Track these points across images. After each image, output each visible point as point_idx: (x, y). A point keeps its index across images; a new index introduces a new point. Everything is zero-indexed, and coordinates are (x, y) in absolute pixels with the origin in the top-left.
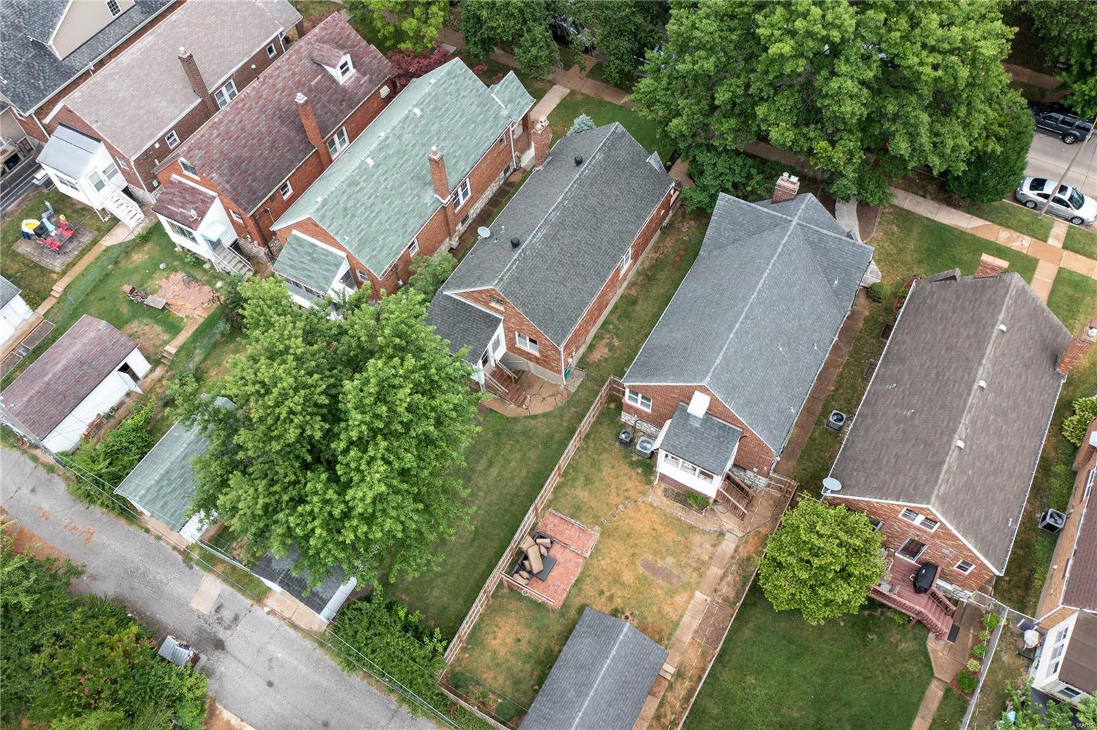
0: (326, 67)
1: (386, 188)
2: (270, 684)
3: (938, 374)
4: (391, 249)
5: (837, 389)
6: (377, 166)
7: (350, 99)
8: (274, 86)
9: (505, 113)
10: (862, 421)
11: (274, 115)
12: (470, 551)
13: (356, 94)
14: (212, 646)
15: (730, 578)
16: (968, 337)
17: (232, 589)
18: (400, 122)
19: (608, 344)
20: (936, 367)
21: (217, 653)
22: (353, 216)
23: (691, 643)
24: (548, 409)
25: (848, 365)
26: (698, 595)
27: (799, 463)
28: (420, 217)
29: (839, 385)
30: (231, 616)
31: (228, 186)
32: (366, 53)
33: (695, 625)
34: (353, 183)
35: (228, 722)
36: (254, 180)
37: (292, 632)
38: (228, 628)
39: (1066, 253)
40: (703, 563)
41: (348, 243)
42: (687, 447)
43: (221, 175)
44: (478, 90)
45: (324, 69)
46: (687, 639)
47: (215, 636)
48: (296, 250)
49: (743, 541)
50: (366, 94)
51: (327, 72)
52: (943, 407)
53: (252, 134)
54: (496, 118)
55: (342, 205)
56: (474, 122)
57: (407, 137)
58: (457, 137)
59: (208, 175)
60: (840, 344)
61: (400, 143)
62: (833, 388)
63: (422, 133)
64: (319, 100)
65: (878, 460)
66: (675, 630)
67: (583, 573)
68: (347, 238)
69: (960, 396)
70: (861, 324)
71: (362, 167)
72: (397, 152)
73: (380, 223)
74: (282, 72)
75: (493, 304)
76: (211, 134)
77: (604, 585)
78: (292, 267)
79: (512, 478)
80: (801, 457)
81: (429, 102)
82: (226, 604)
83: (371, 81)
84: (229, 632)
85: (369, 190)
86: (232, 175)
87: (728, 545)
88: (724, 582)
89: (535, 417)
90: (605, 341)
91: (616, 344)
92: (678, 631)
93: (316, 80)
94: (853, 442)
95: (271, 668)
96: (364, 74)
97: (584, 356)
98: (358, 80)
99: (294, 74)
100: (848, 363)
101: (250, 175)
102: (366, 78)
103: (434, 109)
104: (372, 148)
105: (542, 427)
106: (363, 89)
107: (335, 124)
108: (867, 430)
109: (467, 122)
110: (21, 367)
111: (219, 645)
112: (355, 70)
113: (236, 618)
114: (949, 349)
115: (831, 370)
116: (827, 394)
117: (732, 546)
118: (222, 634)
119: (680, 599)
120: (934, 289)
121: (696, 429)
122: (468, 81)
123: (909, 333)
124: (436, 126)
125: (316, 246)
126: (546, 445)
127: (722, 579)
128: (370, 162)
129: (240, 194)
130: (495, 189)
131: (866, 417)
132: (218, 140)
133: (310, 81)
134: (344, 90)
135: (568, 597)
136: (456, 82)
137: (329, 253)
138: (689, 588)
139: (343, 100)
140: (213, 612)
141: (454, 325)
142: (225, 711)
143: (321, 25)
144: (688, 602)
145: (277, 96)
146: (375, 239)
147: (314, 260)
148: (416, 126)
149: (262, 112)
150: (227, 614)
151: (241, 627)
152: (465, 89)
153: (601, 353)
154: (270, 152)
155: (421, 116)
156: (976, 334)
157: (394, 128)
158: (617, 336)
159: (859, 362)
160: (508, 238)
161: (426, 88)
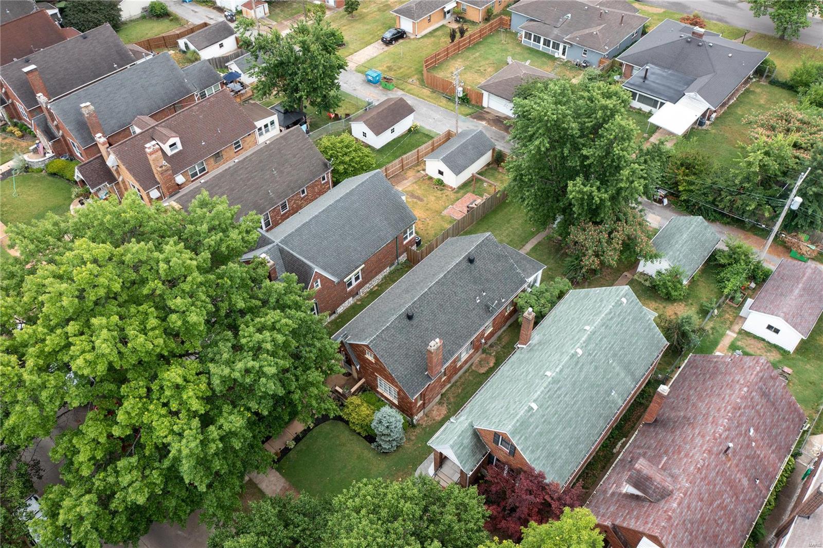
3: (249, 180)
11: (695, 418)
16: (220, 188)
20: (246, 185)
46: (411, 178)
52: (260, 163)
67: (454, 202)
69: (250, 160)
93: (663, 462)
99: (686, 455)
139: (630, 462)
145: (697, 431)
156: (216, 186)
160: (475, 283)
161: (539, 396)
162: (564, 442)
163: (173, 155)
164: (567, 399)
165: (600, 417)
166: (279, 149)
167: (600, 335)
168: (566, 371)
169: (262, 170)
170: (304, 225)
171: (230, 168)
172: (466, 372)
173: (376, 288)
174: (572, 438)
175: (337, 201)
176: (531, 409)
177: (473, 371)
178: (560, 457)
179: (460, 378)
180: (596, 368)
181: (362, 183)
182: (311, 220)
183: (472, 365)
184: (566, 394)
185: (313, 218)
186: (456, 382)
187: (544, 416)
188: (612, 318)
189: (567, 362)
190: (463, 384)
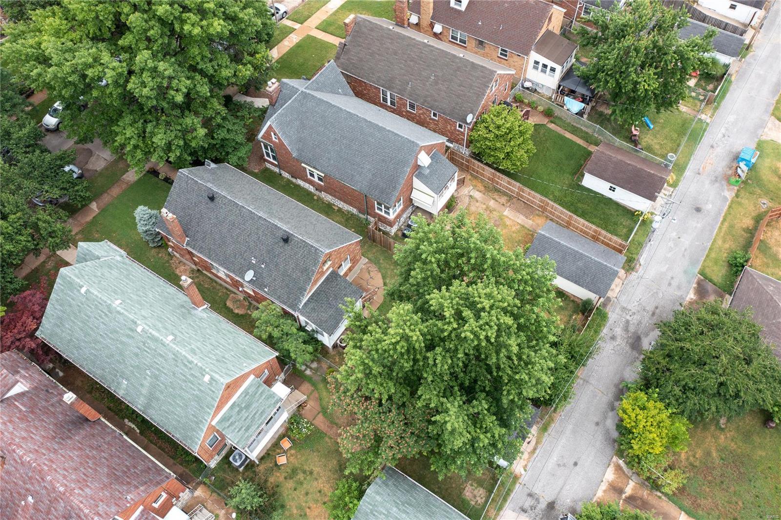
0: (6, 397)
2: (576, 464)
3: (411, 61)
7: (46, 386)
10: (428, 103)
11: (59, 443)
13: (40, 381)
14: (553, 512)
15: (497, 197)
16: (391, 43)
17: (509, 501)
20: (406, 61)
21: (557, 507)
23: (533, 221)
24: (380, 275)
26: (506, 213)
30: (529, 499)
33: (522, 217)
35: (605, 491)
36: (135, 468)
37: (537, 451)
38: (538, 500)
39: (305, 24)
40: (487, 208)
42: (439, 180)
43: (129, 492)
45: (8, 398)
46: (530, 222)
47: (545, 510)
48: (232, 424)
49: (475, 187)
50: (42, 374)
51: (11, 397)
52: (435, 60)
53: (81, 463)
59: (129, 503)
65: (458, 96)
66: (526, 228)
68: (245, 365)
69: (432, 51)
75: (325, 268)
76: (79, 495)
78: (247, 429)
82: (520, 505)
83: (26, 367)
84: (541, 500)
86: (129, 483)
87: (477, 195)
88: (499, 200)
92: (526, 226)
93: (21, 407)
94: (441, 109)
95: (564, 465)
96: (18, 371)
98: (24, 378)
101: (129, 470)
102: (22, 370)
108: (435, 101)
111: (551, 506)
113: (530, 495)
114: (395, 53)
117: (477, 193)
118: (543, 505)
119: (508, 223)
120: (346, 58)
121: (430, 172)
123: (373, 74)
125: (235, 402)
127: (497, 201)
129: (150, 479)
131: (425, 101)
132: (88, 491)
133: (20, 411)
134: (35, 389)
136: (87, 276)
137: (246, 392)
138: (501, 218)
139: (47, 391)
140: (526, 514)
141: (329, 304)
142: (597, 495)
144: (510, 219)
147: (247, 407)
149: (55, 451)
150: (528, 503)
151: (537, 490)
154: (103, 451)
156: (391, 39)
160: (269, 252)
161: (93, 294)
162: (73, 332)
163: (453, 8)
164: (102, 326)
165: (103, 370)
166: (459, 68)
167: (165, 353)
168: (121, 318)
169: (428, 66)
170: (327, 102)
171: (414, 39)
172: (226, 288)
173: (336, 208)
174: (78, 340)
175: (365, 120)
176: (81, 287)
177: (228, 295)
178: (63, 332)
179: (221, 285)
180: (137, 355)
181: (396, 134)
182: (335, 106)
183: (235, 293)
184: (105, 325)
185: (338, 107)
186: (216, 282)
187: (83, 304)
188: (186, 365)
189: (128, 318)
190: (214, 288)
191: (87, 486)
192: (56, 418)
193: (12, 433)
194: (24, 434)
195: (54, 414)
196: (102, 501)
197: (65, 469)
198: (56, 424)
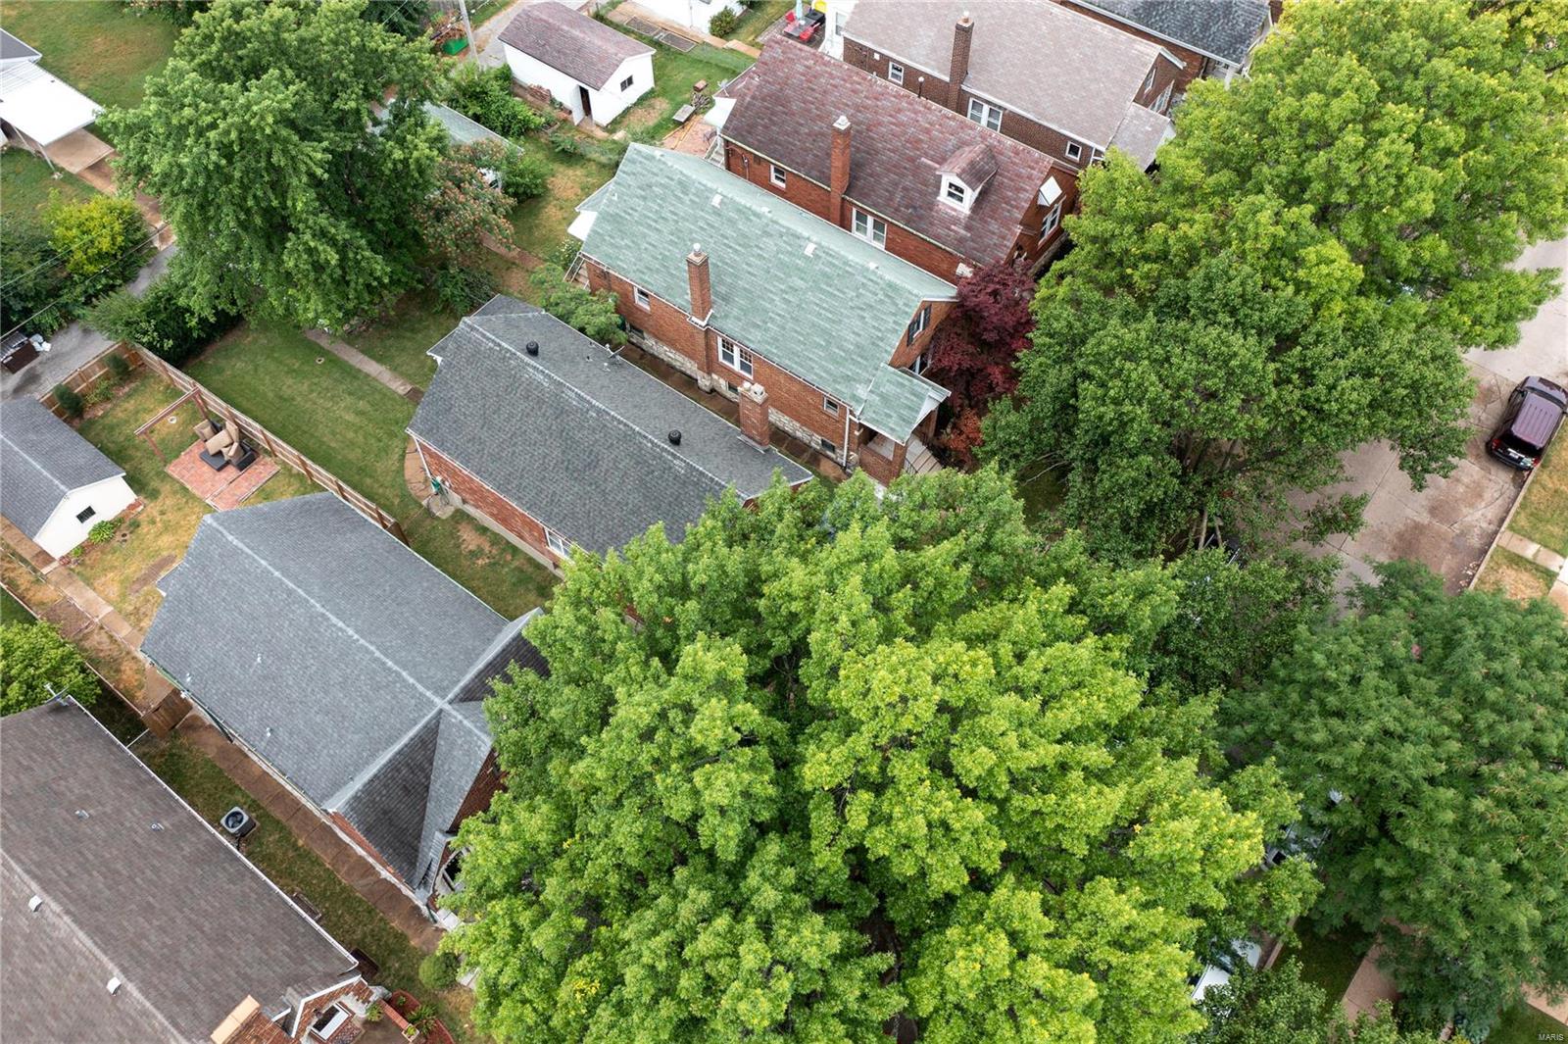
1: (691, 232)
4: (617, 258)
5: (296, 848)
6: (717, 212)
7: (921, 218)
8: (899, 111)
9: (862, 391)
12: (271, 395)
13: (932, 224)
15: (107, 646)
18: (788, 229)
19: (481, 550)
22: (644, 198)
24: (408, 474)
25: (331, 876)
26: (107, 610)
27: (207, 761)
28: (667, 289)
29: (304, 855)
31: (748, 99)
32: (1006, 223)
33: (78, 602)
34: (684, 185)
36: (766, 127)
40: (139, 620)
41: (610, 201)
43: (760, 88)
44: (882, 339)
50: (937, 237)
53: (823, 104)
54: (848, 379)
55: (654, 180)
56: (829, 343)
57: (769, 244)
58: (796, 320)
60: (373, 878)
61: (758, 238)
62: (300, 843)
63: (782, 265)
64: (903, 176)
66: (85, 581)
67: (193, 497)
68: (615, 198)
70: (396, 924)
71: (705, 193)
72: (744, 236)
73: (644, 236)
74: (924, 115)
76: (807, 59)
77: (169, 516)
79: (334, 433)
80: (215, 766)
81: (834, 265)
83: (961, 240)
85: (682, 209)
86: (763, 99)
88: (106, 640)
89: (403, 457)
90: (487, 548)
91: (480, 562)
92: (81, 584)
93: (928, 162)
96: (968, 228)
97: (470, 519)
98: (955, 221)
99: (927, 131)
100: (336, 882)
101: (771, 120)
102: (963, 232)
103: (825, 274)
104: (737, 199)
105: (386, 465)
106: (942, 232)
107: (875, 205)
109: (824, 331)
110: (640, 37)
112: (968, 212)
115: (333, 851)
116: (295, 831)
119: (114, 590)
122: (891, 319)
124: (800, 283)
126: (361, 470)
127: (111, 638)
128: (716, 200)
130: (799, 434)
133: (926, 155)
134: (931, 205)
135: (173, 479)
136: (881, 302)
138: (120, 600)
143: (1021, 146)
144: (106, 598)
146: (623, 234)
148: (790, 253)
149: (859, 109)
152: (875, 318)
153: (470, 539)
154: (809, 135)
155: (807, 258)
157: (776, 223)
158: (490, 565)
159: (328, 899)
191: (803, 74)
192: (882, 163)
193: (916, 112)
194: (903, 118)
195: (889, 170)
196: (781, 61)
197: (835, 86)
198: (877, 153)
